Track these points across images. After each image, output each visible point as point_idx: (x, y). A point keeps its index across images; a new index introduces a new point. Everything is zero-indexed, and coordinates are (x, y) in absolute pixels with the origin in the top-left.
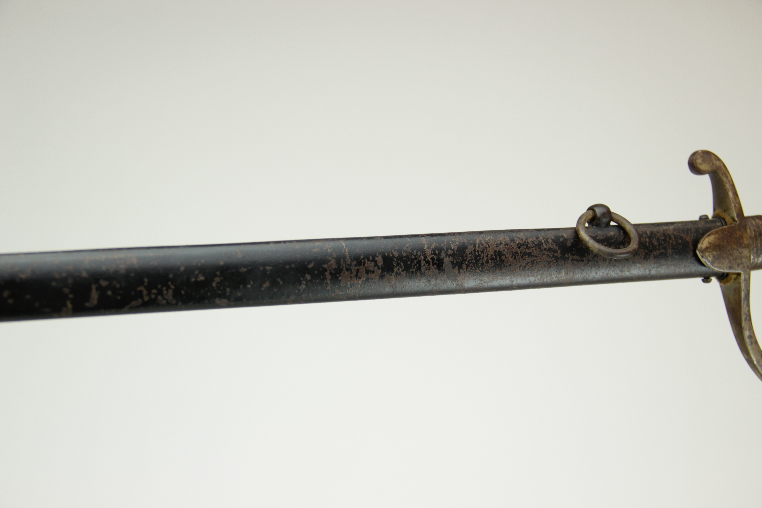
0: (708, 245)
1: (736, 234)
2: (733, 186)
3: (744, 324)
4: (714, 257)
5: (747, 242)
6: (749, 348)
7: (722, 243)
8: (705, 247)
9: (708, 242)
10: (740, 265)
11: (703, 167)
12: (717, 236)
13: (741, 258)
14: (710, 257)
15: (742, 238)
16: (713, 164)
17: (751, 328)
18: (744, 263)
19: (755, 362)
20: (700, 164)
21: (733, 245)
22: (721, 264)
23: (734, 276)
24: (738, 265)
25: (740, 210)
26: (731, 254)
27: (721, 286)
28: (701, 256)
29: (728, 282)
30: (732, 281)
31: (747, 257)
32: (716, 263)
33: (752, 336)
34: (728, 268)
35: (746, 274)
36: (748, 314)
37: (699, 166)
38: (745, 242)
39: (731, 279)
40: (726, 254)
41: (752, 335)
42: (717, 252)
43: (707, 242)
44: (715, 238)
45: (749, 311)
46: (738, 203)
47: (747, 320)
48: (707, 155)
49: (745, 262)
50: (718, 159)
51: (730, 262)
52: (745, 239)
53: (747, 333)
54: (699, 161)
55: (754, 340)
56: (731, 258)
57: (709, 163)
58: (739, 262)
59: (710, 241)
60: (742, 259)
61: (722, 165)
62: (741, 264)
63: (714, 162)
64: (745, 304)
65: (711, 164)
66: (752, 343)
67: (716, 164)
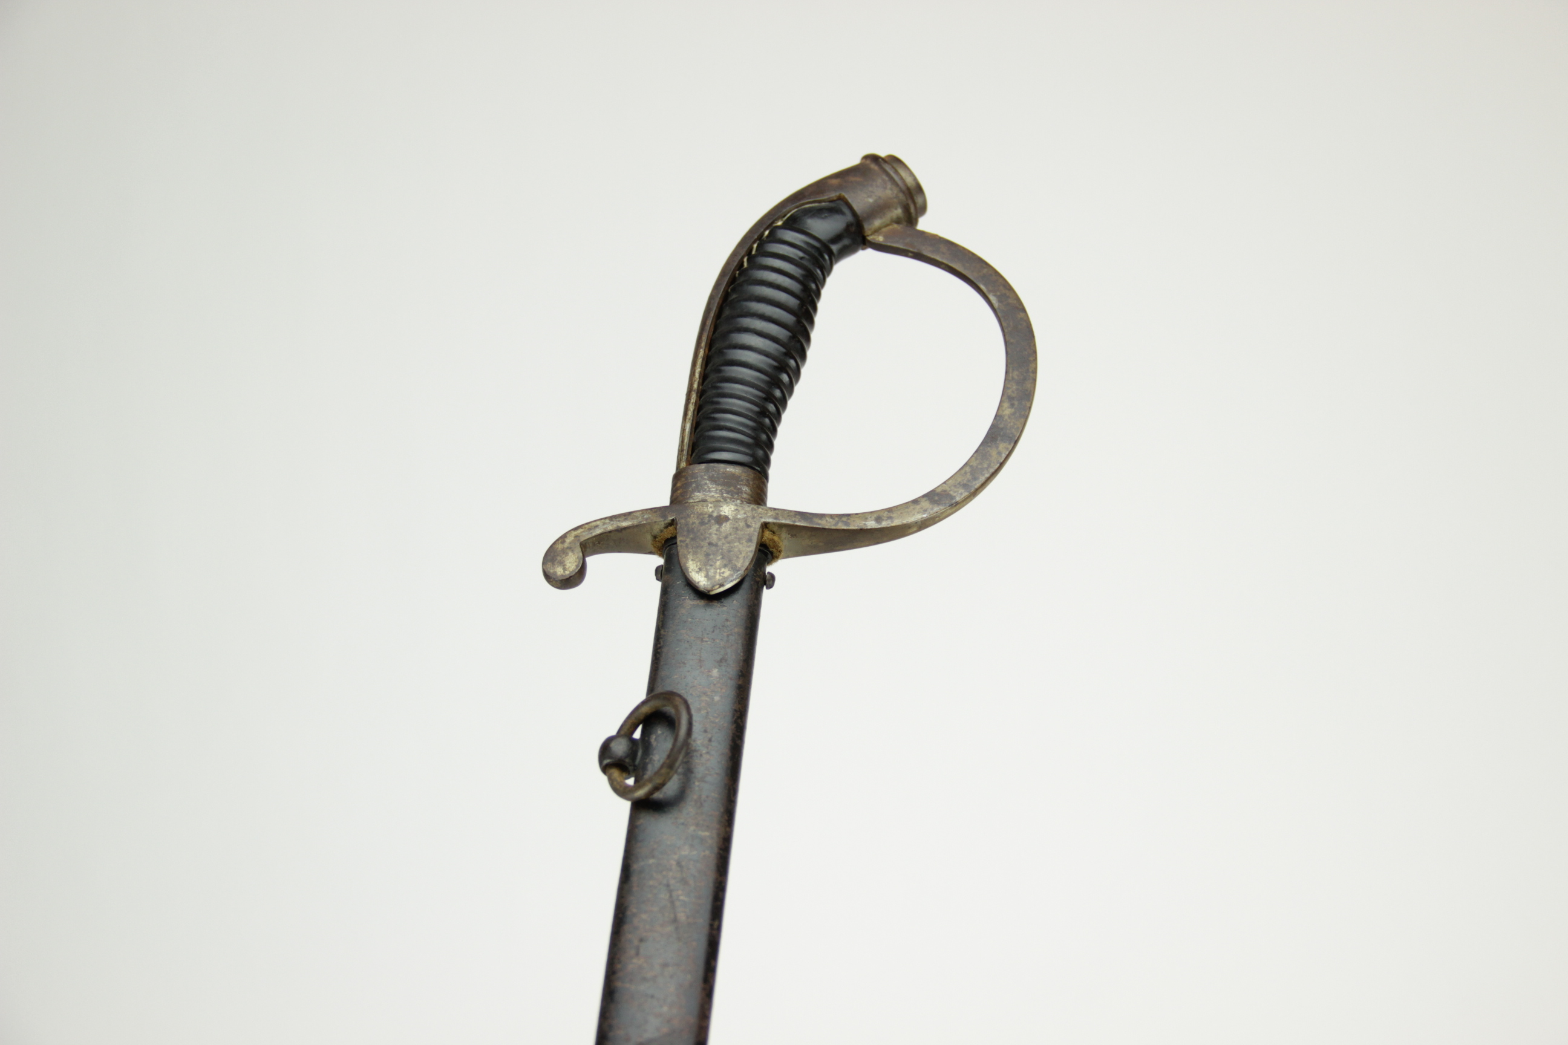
0: (703, 574)
1: (693, 523)
2: (612, 518)
3: (853, 526)
4: (725, 566)
5: (711, 507)
6: (897, 522)
7: (705, 549)
8: (706, 579)
9: (697, 572)
10: (749, 523)
11: (571, 564)
12: (690, 557)
13: (736, 520)
14: (723, 573)
15: (701, 514)
16: (568, 548)
17: (863, 516)
18: (745, 516)
19: (925, 516)
20: (565, 569)
21: (710, 531)
22: (740, 556)
23: (767, 534)
25: (655, 512)
26: (726, 536)
27: (788, 557)
28: (719, 587)
29: (776, 546)
30: (776, 538)
31: (737, 510)
32: (736, 563)
33: (878, 516)
34: (750, 543)
35: (767, 514)
36: (837, 519)
37: (567, 572)
38: (711, 510)
39: (773, 540)
40: (723, 544)
41: (875, 515)
42: (718, 560)
43: (697, 575)
44: (692, 560)
45: (832, 516)
46: (642, 513)
47: (849, 521)
48: (552, 556)
49: (745, 513)
50: (563, 538)
51: (739, 540)
52: (706, 510)
53: (871, 524)
54: (559, 571)
55: (886, 514)
56: (733, 537)
57: (567, 554)
58: (742, 524)
59: (697, 569)
60: (739, 519)
61: (574, 533)
62: (746, 521)
63: (566, 545)
64: (820, 521)
65: (568, 551)
66: (890, 518)
67: (570, 543)
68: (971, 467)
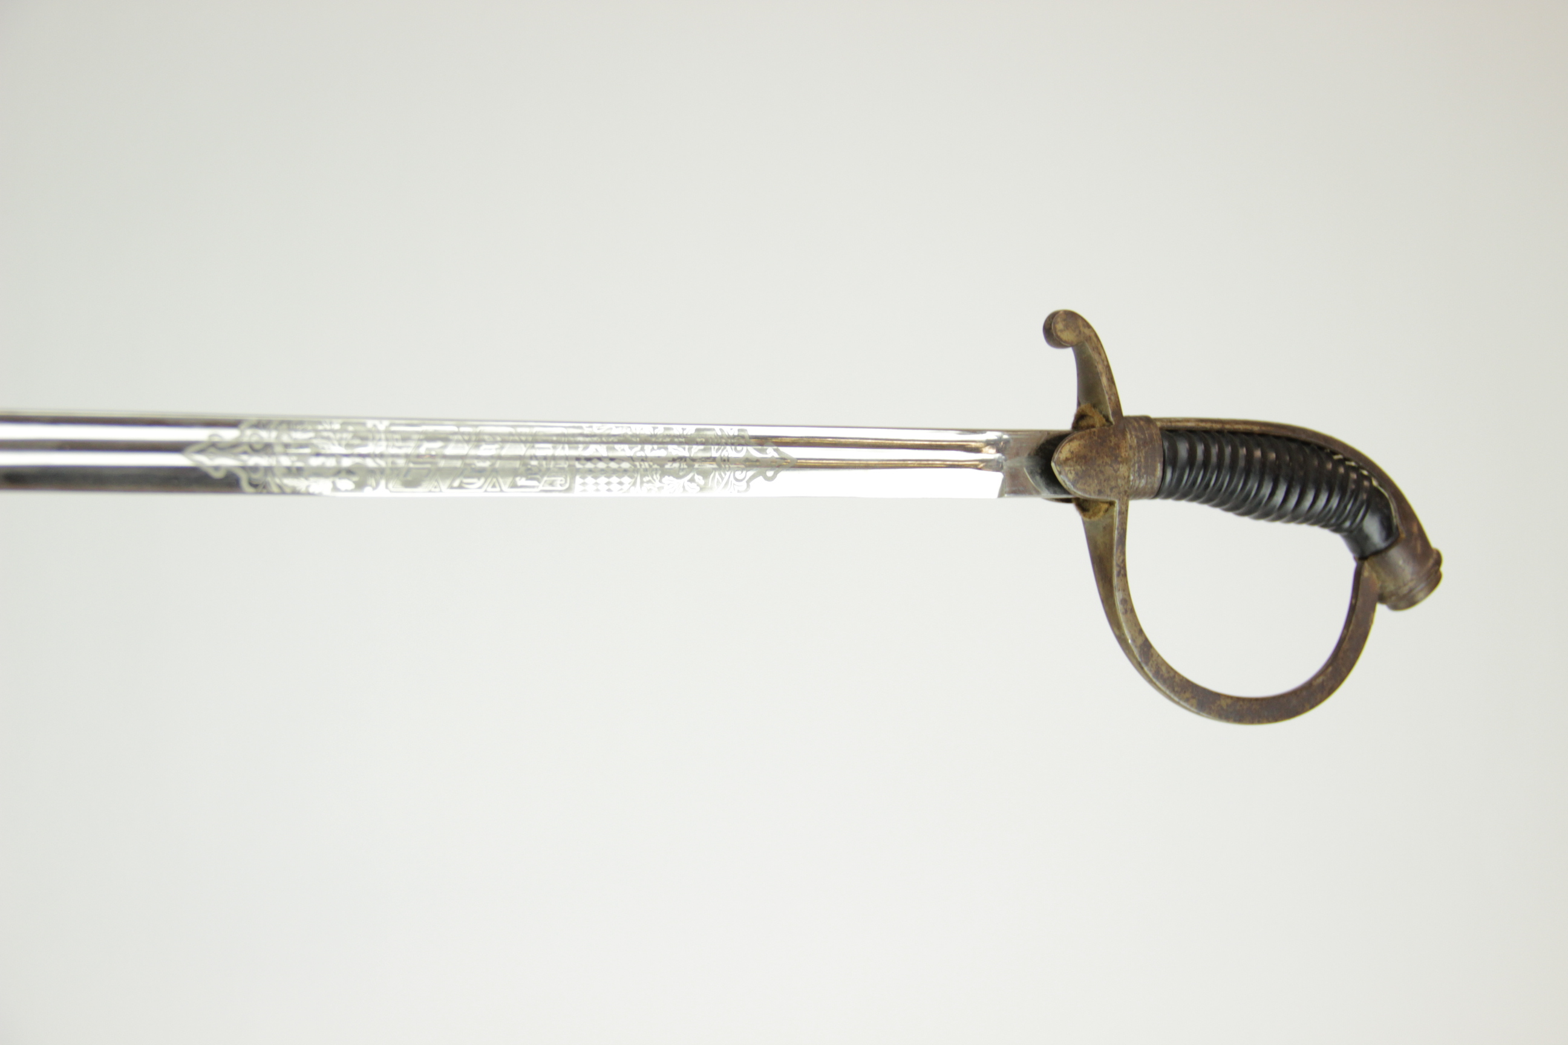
0: (1069, 455)
1: (1111, 441)
2: (1108, 368)
3: (1115, 581)
4: (1077, 474)
5: (1125, 455)
6: (1122, 618)
7: (1090, 454)
8: (1064, 458)
9: (1070, 451)
10: (1114, 490)
11: (1066, 336)
12: (1082, 442)
13: (1116, 478)
14: (1071, 473)
15: (1119, 447)
16: (1080, 332)
17: (1125, 589)
18: (1120, 486)
19: (1130, 641)
20: (1061, 331)
21: (1105, 457)
22: (1086, 485)
23: (1105, 506)
24: (1111, 489)
25: (1117, 406)
26: (1101, 472)
27: (1084, 523)
28: (1058, 471)
29: (1095, 514)
30: (1102, 513)
31: (1125, 478)
32: (1080, 483)
33: (1127, 601)
34: (1097, 493)
35: (1123, 504)
36: (1122, 565)
37: (1059, 334)
38: (1123, 455)
39: (1100, 510)
40: (1095, 470)
41: (1127, 599)
42: (1081, 467)
43: (1068, 450)
44: (1079, 445)
45: (1124, 561)
46: (1115, 394)
47: (1121, 576)
48: (1071, 318)
49: (1122, 485)
50: (1088, 326)
51: (1100, 483)
52: (1123, 450)
53: (1118, 596)
54: (1060, 326)
55: (1129, 607)
56: (1102, 477)
57: (1074, 331)
58: (1113, 484)
59: (1072, 449)
60: (1117, 481)
61: (1092, 335)
62: (1116, 487)
63: (1082, 329)
64: (1119, 551)
65: (1077, 332)
66: (1126, 612)
67: (1084, 333)
68: (1174, 677)
